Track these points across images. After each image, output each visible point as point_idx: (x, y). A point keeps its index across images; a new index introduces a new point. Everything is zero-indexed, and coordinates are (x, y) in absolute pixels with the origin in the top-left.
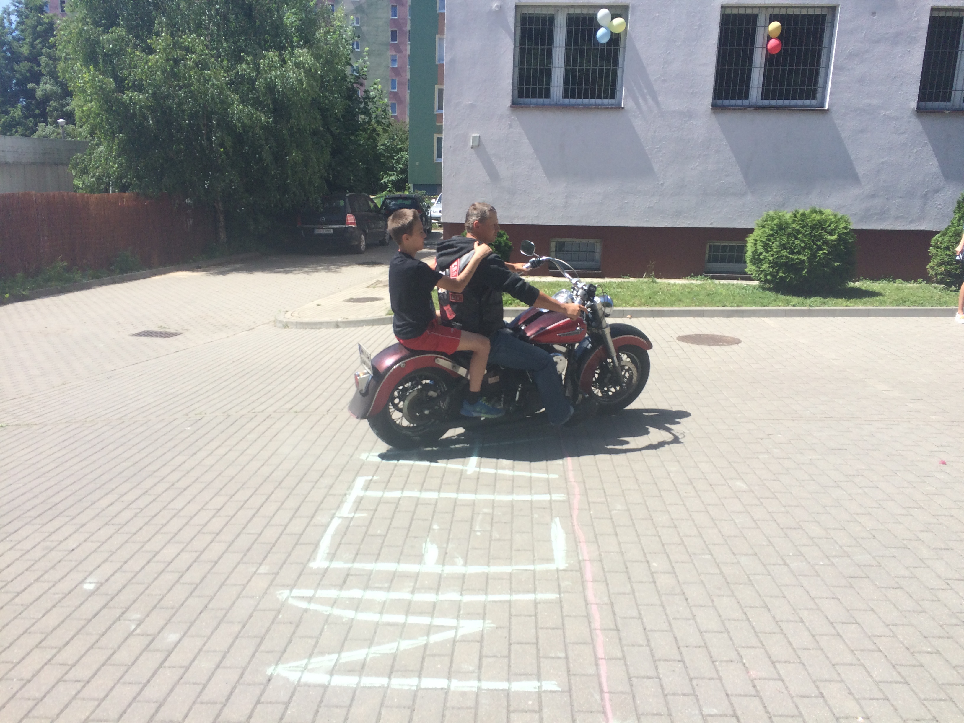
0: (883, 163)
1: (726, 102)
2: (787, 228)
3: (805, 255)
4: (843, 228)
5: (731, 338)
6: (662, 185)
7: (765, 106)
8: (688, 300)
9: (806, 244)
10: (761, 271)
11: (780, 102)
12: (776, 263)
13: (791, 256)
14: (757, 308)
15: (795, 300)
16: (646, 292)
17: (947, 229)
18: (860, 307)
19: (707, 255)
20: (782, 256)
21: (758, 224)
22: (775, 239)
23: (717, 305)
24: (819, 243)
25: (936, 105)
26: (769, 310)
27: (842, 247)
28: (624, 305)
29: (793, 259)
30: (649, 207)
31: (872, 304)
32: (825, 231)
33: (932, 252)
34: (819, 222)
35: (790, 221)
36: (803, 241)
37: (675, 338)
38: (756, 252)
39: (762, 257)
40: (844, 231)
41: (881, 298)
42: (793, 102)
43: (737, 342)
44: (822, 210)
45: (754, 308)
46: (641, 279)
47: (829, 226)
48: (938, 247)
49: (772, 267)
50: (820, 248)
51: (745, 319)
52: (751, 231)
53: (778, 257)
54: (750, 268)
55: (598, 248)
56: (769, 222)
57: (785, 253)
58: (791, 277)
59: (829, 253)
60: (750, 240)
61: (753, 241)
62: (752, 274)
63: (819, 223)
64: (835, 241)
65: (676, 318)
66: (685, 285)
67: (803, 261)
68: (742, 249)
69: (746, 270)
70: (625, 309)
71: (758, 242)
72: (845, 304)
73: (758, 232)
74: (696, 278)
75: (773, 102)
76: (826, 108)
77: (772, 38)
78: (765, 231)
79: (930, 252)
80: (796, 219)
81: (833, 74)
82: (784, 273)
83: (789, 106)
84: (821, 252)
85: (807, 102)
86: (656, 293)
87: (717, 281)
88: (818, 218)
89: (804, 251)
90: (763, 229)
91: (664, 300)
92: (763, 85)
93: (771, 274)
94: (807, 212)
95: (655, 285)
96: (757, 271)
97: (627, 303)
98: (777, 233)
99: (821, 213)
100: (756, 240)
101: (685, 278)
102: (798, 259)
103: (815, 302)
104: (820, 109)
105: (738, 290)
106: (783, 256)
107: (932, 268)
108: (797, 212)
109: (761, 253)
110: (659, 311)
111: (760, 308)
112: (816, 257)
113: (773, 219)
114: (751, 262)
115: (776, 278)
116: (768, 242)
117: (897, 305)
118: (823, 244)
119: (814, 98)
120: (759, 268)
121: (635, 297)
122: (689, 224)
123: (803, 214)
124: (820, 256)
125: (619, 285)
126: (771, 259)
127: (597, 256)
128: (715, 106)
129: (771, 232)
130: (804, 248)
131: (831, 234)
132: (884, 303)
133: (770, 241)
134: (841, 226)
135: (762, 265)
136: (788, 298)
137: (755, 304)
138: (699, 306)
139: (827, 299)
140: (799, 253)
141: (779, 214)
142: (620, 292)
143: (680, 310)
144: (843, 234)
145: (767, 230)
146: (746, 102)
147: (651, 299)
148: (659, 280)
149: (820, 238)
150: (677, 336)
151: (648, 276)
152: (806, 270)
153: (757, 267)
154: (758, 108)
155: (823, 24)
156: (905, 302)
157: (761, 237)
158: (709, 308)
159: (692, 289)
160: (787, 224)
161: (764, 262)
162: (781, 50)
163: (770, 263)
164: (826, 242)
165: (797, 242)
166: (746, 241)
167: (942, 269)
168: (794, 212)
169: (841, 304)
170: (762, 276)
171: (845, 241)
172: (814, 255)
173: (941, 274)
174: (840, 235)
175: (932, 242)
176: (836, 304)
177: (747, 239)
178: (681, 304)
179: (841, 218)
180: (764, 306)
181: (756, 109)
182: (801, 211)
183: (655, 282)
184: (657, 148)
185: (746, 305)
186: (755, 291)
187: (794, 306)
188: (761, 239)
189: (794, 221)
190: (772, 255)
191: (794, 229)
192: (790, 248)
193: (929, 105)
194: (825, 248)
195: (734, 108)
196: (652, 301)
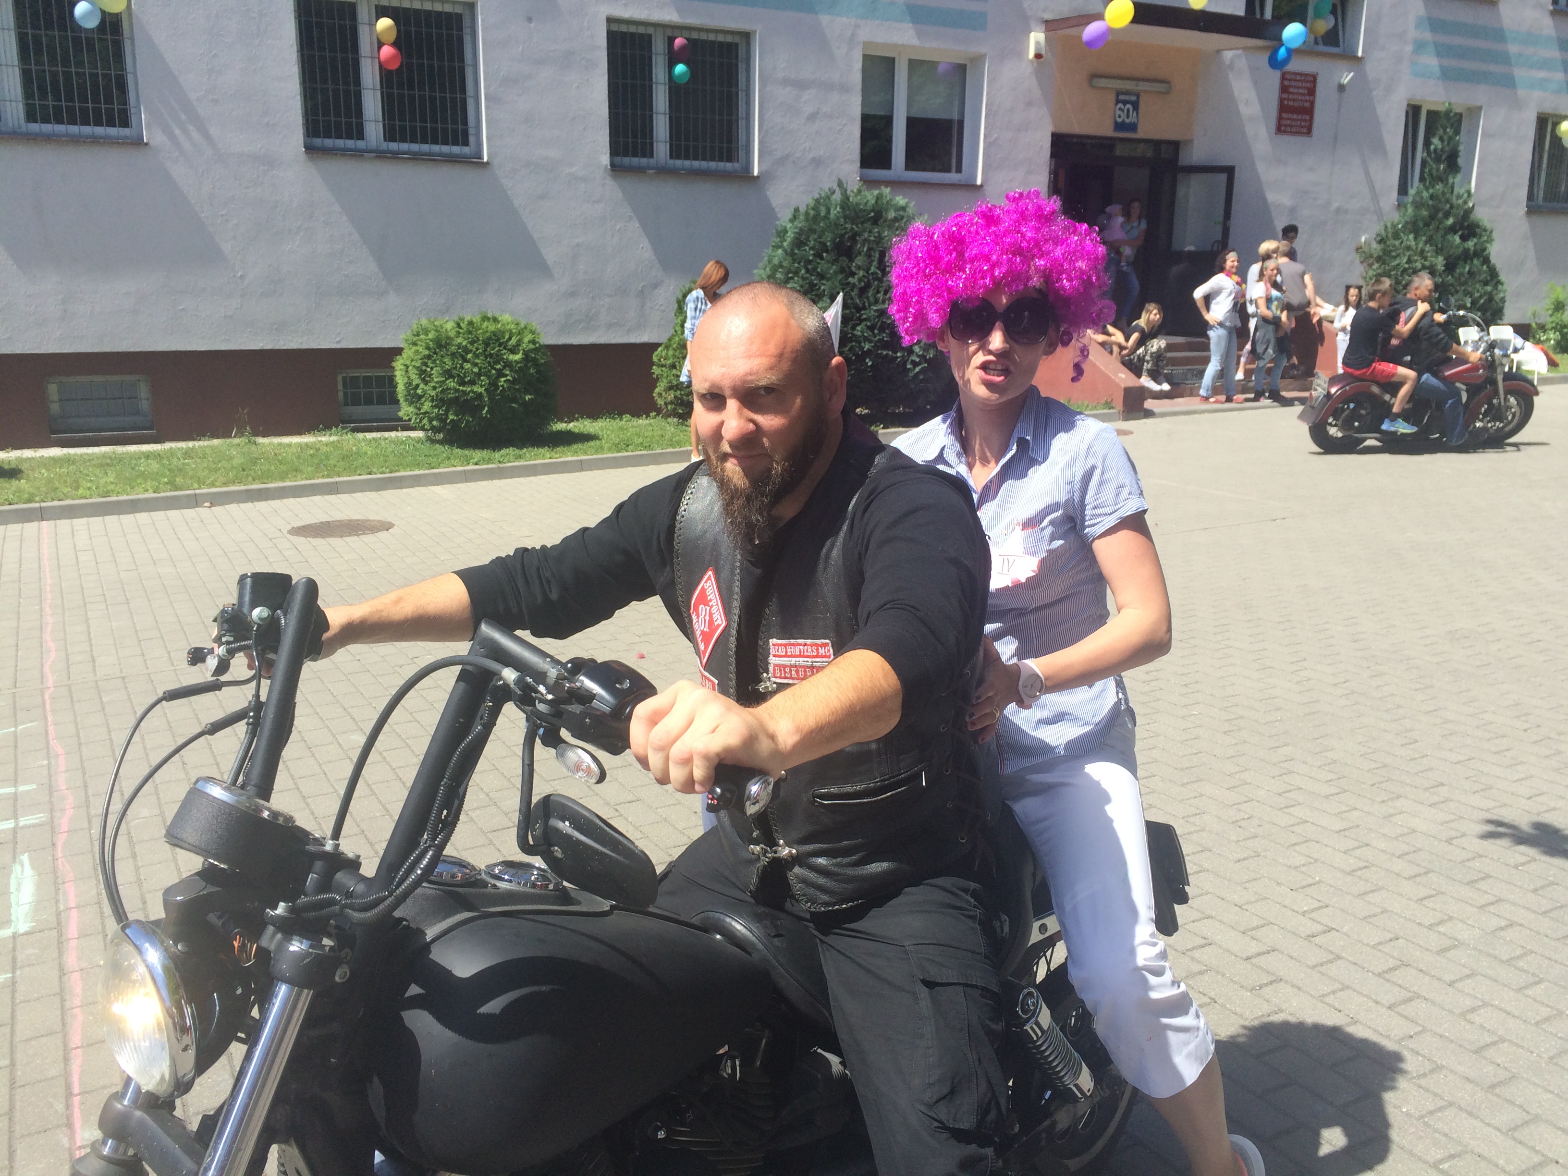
0: (578, 245)
1: (329, 142)
2: (449, 344)
3: (482, 386)
4: (529, 342)
5: (379, 521)
6: (242, 277)
7: (392, 152)
8: (309, 469)
9: (480, 369)
10: (423, 413)
11: (415, 147)
12: (442, 400)
13: (461, 388)
14: (422, 472)
15: (478, 454)
16: (235, 462)
17: (670, 340)
18: (570, 459)
19: (341, 394)
20: (448, 389)
21: (407, 340)
22: (434, 362)
23: (359, 472)
24: (498, 367)
25: (635, 161)
26: (440, 474)
27: (532, 371)
28: (196, 486)
29: (464, 392)
30: (225, 317)
31: (586, 453)
32: (505, 348)
33: (656, 373)
34: (494, 333)
35: (452, 334)
36: (476, 365)
37: (286, 532)
38: (410, 384)
39: (419, 391)
40: (531, 346)
41: (598, 442)
42: (436, 148)
43: (386, 526)
44: (497, 315)
45: (417, 472)
46: (229, 440)
47: (510, 339)
48: (662, 366)
49: (436, 406)
50: (500, 374)
51: (404, 490)
52: (398, 351)
53: (443, 391)
54: (406, 410)
55: (144, 391)
56: (422, 337)
57: (451, 384)
58: (467, 421)
59: (514, 382)
60: (398, 364)
61: (402, 367)
62: (410, 420)
63: (495, 335)
64: (520, 362)
65: (292, 500)
66: (307, 444)
67: (479, 396)
68: (391, 381)
69: (401, 414)
70: (197, 491)
71: (410, 368)
72: (548, 455)
73: (408, 353)
74: (329, 433)
75: (404, 146)
76: (485, 160)
77: (384, 44)
78: (417, 351)
79: (653, 373)
80: (461, 331)
81: (486, 108)
82: (457, 416)
83: (430, 154)
84: (503, 379)
85: (456, 149)
86: (254, 461)
87: (360, 435)
88: (492, 327)
89: (479, 378)
90: (414, 348)
91: (269, 470)
92: (384, 119)
93: (438, 417)
94: (477, 319)
95: (253, 447)
96: (417, 414)
97: (201, 483)
98: (435, 353)
99: (495, 320)
100: (407, 366)
101: (309, 433)
102: (472, 391)
103: (508, 457)
104: (474, 161)
105: (393, 446)
106: (450, 389)
107: (660, 395)
108: (462, 319)
109: (417, 386)
110: (260, 490)
111: (427, 472)
112: (497, 387)
113: (426, 332)
114: (406, 400)
115: (446, 424)
116: (424, 368)
117: (618, 452)
118: (504, 367)
119: (466, 143)
120: (419, 409)
121: (216, 470)
122: (301, 343)
123: (471, 323)
124: (502, 386)
125: (187, 454)
126: (433, 393)
127: (145, 405)
128: (310, 149)
129: (427, 352)
130: (479, 375)
131: (513, 351)
132: (600, 449)
133: (428, 366)
134: (526, 340)
135: (422, 404)
136: (467, 452)
137: (419, 465)
138: (328, 476)
139: (525, 450)
140: (472, 383)
141: (436, 323)
142: (188, 464)
143: (296, 486)
144: (531, 351)
145: (421, 350)
146: (361, 144)
147: (244, 472)
148: (260, 440)
149: (498, 358)
150: (290, 527)
151: (240, 434)
152: (486, 409)
153: (416, 407)
154: (381, 155)
155: (460, 28)
156: (628, 446)
157: (412, 361)
158: (345, 479)
159: (318, 450)
160: (448, 338)
161: (423, 399)
162: (402, 63)
163: (432, 401)
164: (508, 364)
165: (467, 366)
166: (394, 368)
167: (671, 396)
168: (456, 319)
169: (543, 456)
170: (425, 421)
171: (534, 360)
172: (494, 384)
173: (671, 403)
174: (526, 353)
175: (655, 359)
176: (536, 457)
177: (394, 364)
178: (299, 475)
179: (526, 328)
180: (433, 468)
181: (377, 157)
182: (468, 318)
183: (255, 443)
184: (222, 216)
185: (405, 469)
186: (418, 446)
187: (476, 464)
188: (413, 363)
189: (459, 333)
190: (434, 388)
191: (459, 346)
192: (459, 375)
193: (627, 160)
194: (508, 372)
195: (344, 153)
196: (248, 475)
